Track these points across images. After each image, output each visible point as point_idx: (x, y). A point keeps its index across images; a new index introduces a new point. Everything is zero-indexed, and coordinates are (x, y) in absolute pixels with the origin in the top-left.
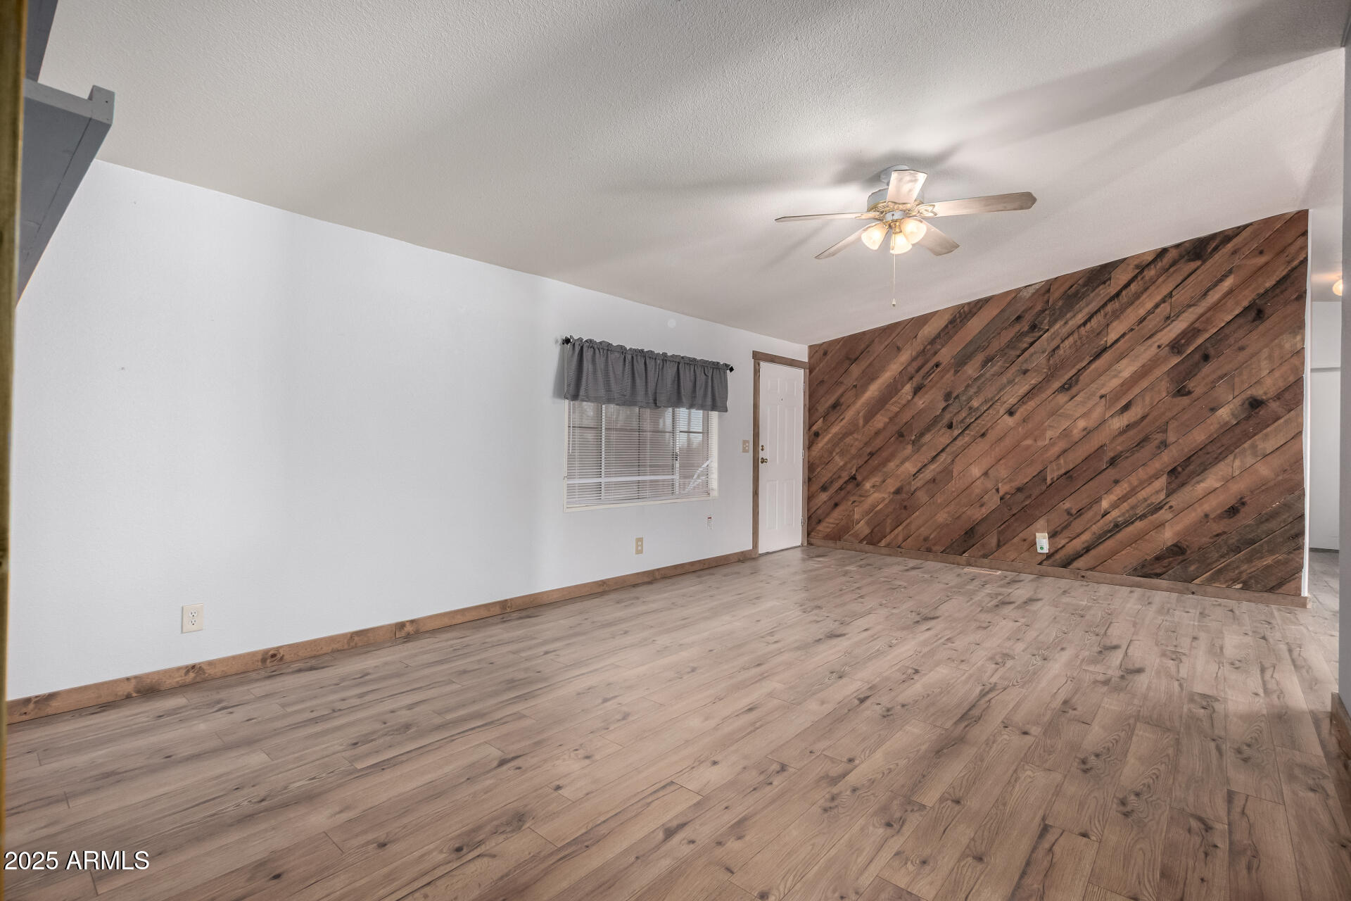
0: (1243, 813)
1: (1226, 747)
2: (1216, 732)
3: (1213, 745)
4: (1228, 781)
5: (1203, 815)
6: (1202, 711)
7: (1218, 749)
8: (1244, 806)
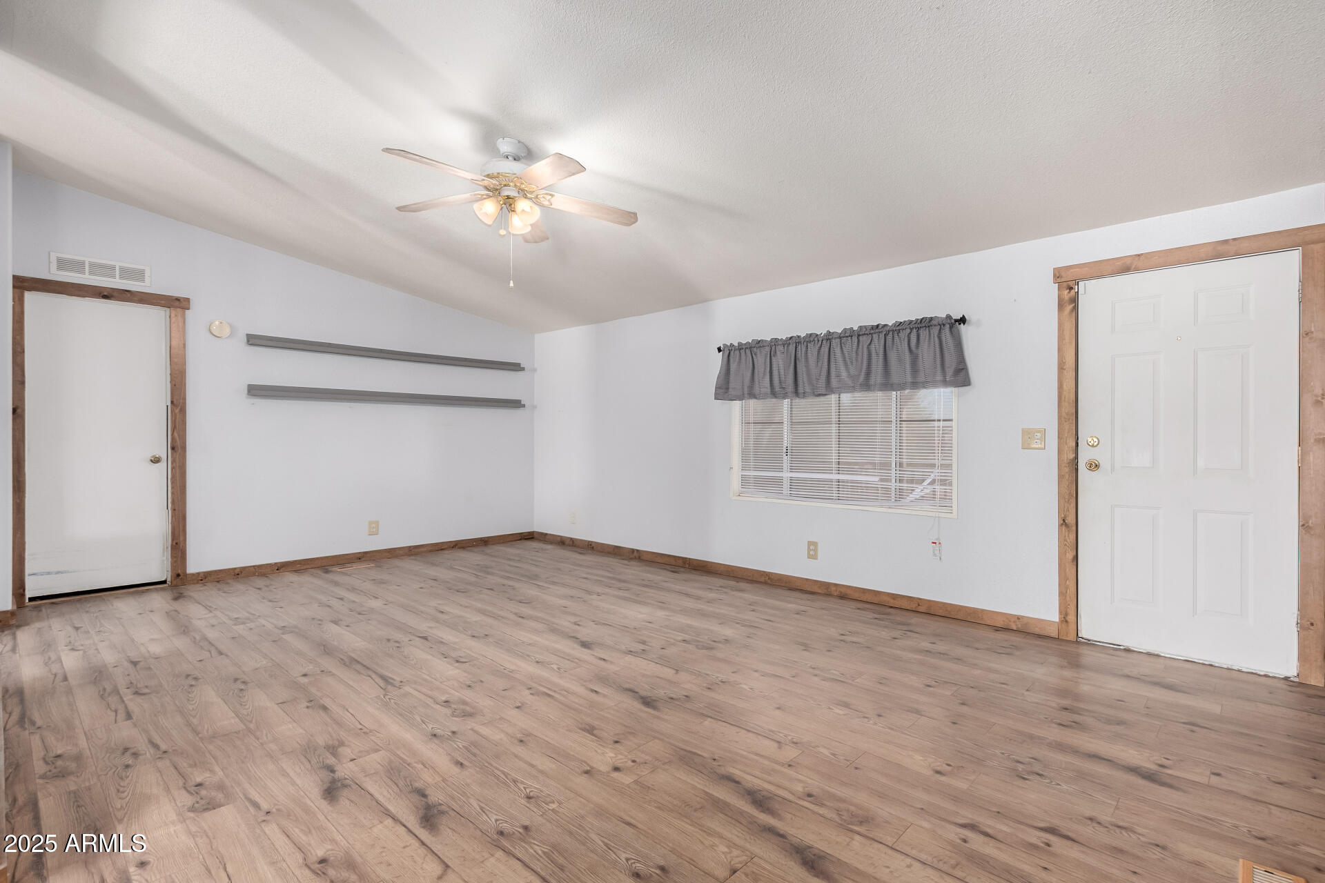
0: (116, 711)
1: (149, 752)
2: (167, 763)
3: (163, 747)
4: (135, 725)
5: (143, 697)
6: (199, 780)
7: (156, 746)
8: (116, 716)
